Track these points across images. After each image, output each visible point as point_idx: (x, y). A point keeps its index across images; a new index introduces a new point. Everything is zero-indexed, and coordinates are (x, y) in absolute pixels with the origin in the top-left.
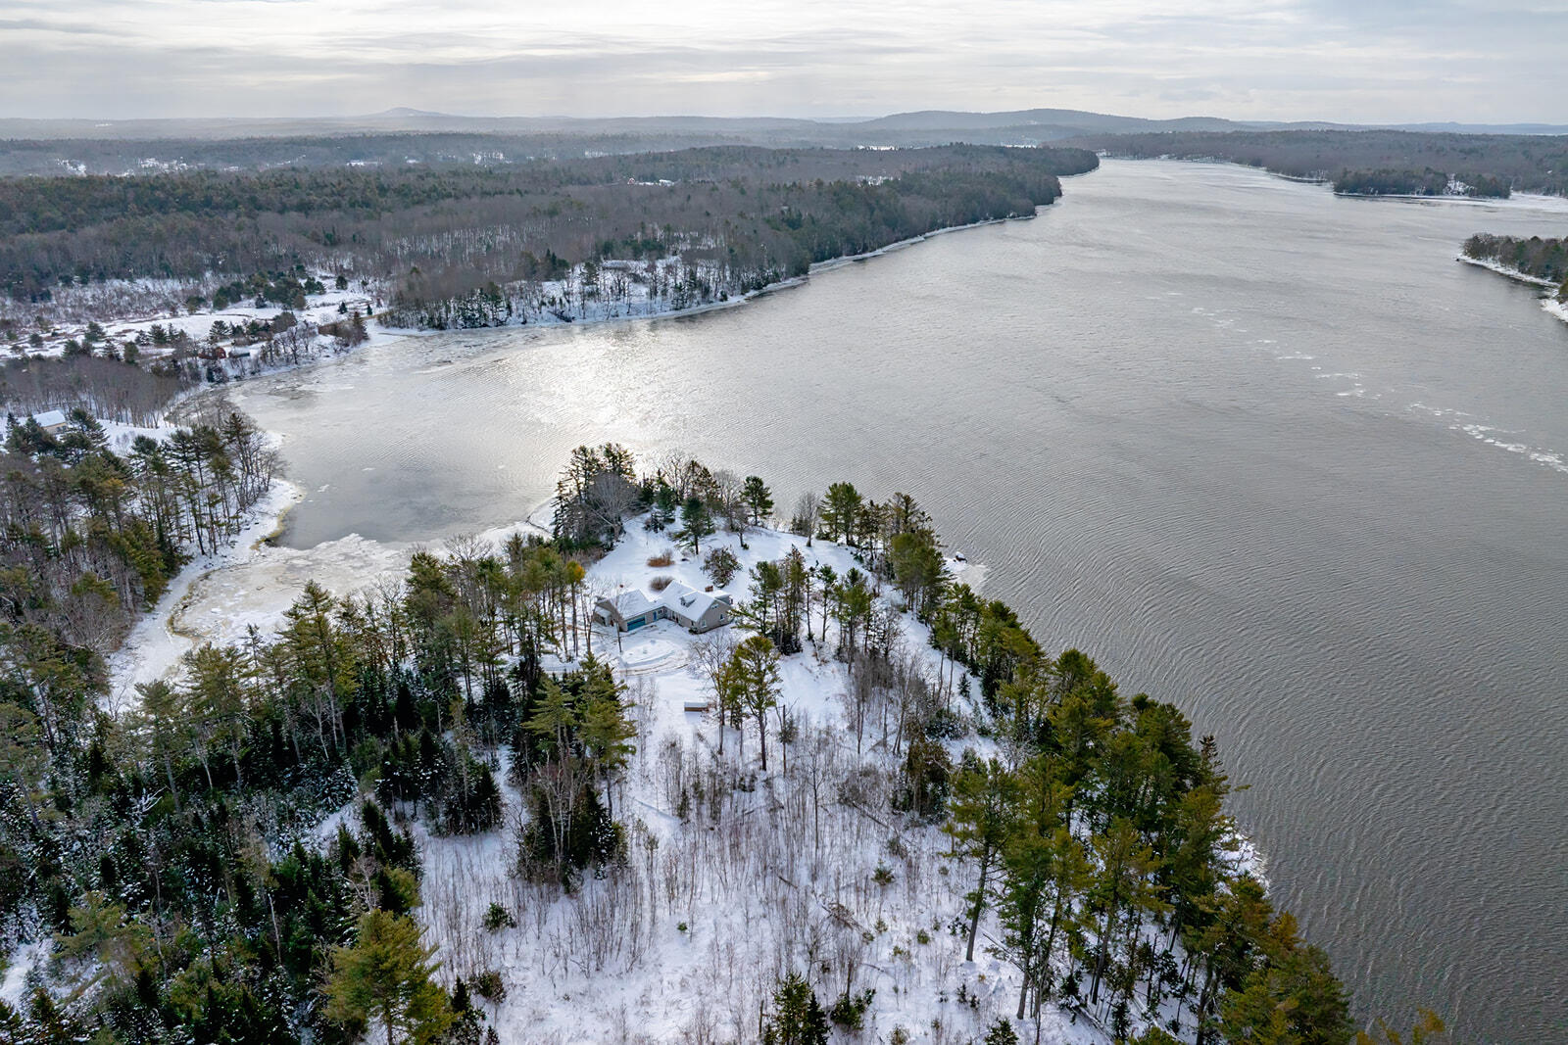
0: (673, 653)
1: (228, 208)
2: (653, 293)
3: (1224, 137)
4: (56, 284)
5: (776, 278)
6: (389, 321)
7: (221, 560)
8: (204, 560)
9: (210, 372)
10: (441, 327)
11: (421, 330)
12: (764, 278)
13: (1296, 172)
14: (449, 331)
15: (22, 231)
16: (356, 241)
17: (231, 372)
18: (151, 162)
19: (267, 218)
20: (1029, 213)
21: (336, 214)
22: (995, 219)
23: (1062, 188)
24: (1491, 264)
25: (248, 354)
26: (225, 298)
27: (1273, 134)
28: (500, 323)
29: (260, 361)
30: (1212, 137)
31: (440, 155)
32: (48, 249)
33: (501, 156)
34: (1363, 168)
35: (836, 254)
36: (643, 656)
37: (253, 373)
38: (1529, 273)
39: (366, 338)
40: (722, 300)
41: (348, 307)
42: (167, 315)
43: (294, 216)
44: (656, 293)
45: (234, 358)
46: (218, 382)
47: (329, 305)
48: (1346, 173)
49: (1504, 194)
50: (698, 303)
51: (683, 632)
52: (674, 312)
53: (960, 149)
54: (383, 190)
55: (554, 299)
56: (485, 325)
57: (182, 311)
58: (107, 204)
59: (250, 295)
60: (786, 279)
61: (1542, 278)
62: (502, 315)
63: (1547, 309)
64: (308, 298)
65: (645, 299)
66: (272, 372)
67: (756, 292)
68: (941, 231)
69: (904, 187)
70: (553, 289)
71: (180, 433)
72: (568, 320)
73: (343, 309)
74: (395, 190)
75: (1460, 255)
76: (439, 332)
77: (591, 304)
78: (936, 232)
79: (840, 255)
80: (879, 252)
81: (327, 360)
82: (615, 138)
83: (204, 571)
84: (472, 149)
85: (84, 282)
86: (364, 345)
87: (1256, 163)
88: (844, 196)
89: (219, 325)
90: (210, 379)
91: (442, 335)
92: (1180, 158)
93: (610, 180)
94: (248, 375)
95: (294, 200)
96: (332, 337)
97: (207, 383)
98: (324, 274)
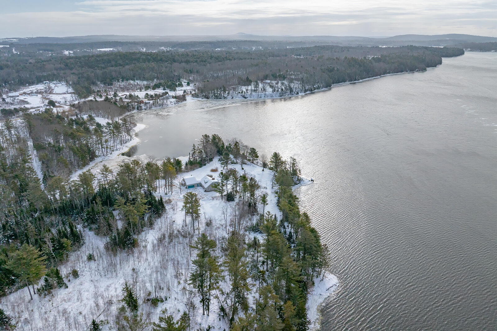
1: (166, 61)
2: (274, 91)
4: (116, 81)
6: (195, 96)
7: (108, 158)
8: (103, 157)
9: (138, 107)
10: (208, 98)
11: (202, 99)
12: (314, 88)
14: (210, 99)
15: (112, 66)
16: (197, 72)
17: (143, 107)
18: (163, 48)
19: (176, 64)
20: (423, 70)
21: (195, 64)
22: (411, 71)
23: (443, 61)
25: (150, 103)
26: (155, 87)
28: (225, 98)
29: (152, 105)
31: (243, 48)
32: (115, 71)
33: (261, 48)
35: (344, 81)
37: (150, 108)
39: (185, 100)
40: (296, 94)
42: (139, 91)
44: (275, 91)
45: (146, 103)
46: (140, 110)
47: (181, 90)
52: (280, 97)
53: (411, 47)
55: (243, 91)
56: (221, 98)
57: (143, 90)
58: (135, 59)
60: (322, 88)
62: (226, 96)
64: (177, 88)
65: (271, 93)
66: (155, 108)
67: (310, 92)
69: (378, 60)
70: (244, 89)
71: (108, 122)
72: (246, 98)
77: (254, 93)
78: (386, 75)
79: (346, 81)
80: (361, 81)
81: (172, 106)
83: (101, 160)
84: (254, 46)
85: (123, 81)
86: (184, 102)
88: (352, 62)
89: (147, 94)
91: (207, 100)
93: (286, 55)
94: (148, 109)
95: (185, 60)
96: (175, 99)
97: (136, 110)
98: (185, 81)
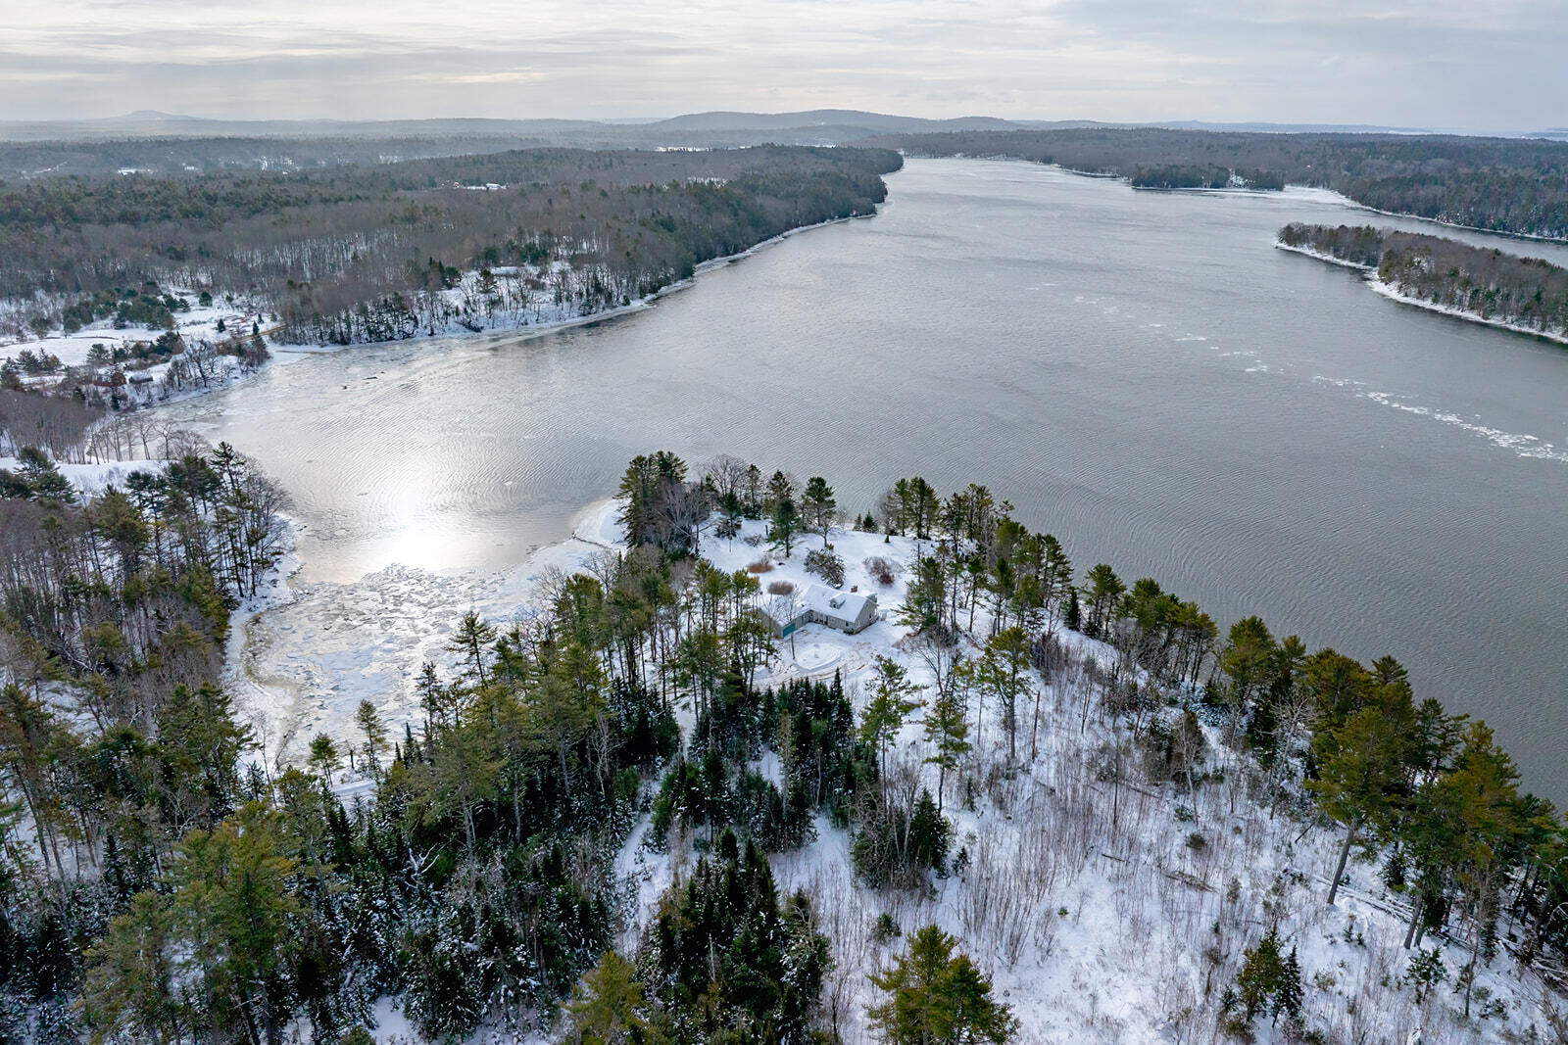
0: (842, 655)
1: (41, 222)
2: (558, 299)
3: (1012, 136)
5: (667, 282)
6: (285, 337)
7: (264, 601)
9: (115, 399)
10: (344, 341)
11: (323, 346)
12: (657, 282)
13: (1089, 169)
16: (205, 254)
17: (137, 399)
20: (870, 212)
21: (169, 225)
22: (840, 217)
23: (886, 186)
24: (1306, 250)
25: (152, 379)
26: (75, 319)
27: (1056, 132)
28: (408, 336)
29: (167, 386)
30: (998, 136)
31: (222, 162)
33: (290, 162)
34: (1151, 164)
35: (710, 255)
36: (817, 661)
37: (161, 399)
38: (1344, 258)
39: (271, 357)
40: (624, 305)
41: (225, 323)
42: (15, 340)
43: (122, 227)
44: (561, 300)
45: (137, 383)
46: (126, 411)
47: (199, 323)
48: (1140, 169)
49: (1278, 187)
50: (604, 309)
51: (838, 634)
52: (582, 318)
53: (771, 150)
54: (211, 199)
55: (457, 308)
56: (391, 339)
57: (30, 335)
59: (103, 315)
60: (676, 281)
61: (1356, 262)
62: (408, 328)
63: (1375, 290)
64: (175, 316)
65: (552, 306)
66: (181, 397)
67: (654, 296)
68: (796, 230)
72: (477, 330)
73: (221, 327)
74: (224, 199)
75: (1276, 242)
76: (342, 347)
77: (498, 312)
78: (791, 232)
79: (715, 256)
80: (748, 252)
81: (238, 380)
82: (408, 141)
83: (250, 614)
84: (256, 155)
87: (1048, 161)
90: (116, 407)
92: (974, 156)
93: (433, 184)
95: (116, 211)
96: (233, 357)
97: (113, 413)
98: (180, 291)
